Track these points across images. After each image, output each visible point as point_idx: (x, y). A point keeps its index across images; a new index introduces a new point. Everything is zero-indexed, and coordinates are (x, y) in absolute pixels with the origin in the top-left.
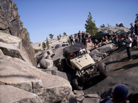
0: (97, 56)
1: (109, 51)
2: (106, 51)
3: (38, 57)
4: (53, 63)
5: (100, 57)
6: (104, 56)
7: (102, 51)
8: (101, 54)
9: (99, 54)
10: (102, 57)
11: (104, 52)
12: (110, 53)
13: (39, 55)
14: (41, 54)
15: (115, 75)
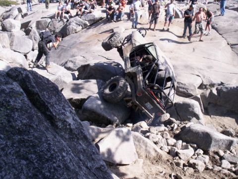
0: (77, 24)
1: (92, 20)
2: (89, 19)
3: (5, 14)
4: (20, 26)
5: (79, 25)
6: (85, 25)
7: (84, 19)
8: (82, 23)
9: (80, 22)
10: (82, 26)
11: (85, 20)
12: (92, 23)
13: (7, 12)
14: (10, 10)
15: (82, 47)
